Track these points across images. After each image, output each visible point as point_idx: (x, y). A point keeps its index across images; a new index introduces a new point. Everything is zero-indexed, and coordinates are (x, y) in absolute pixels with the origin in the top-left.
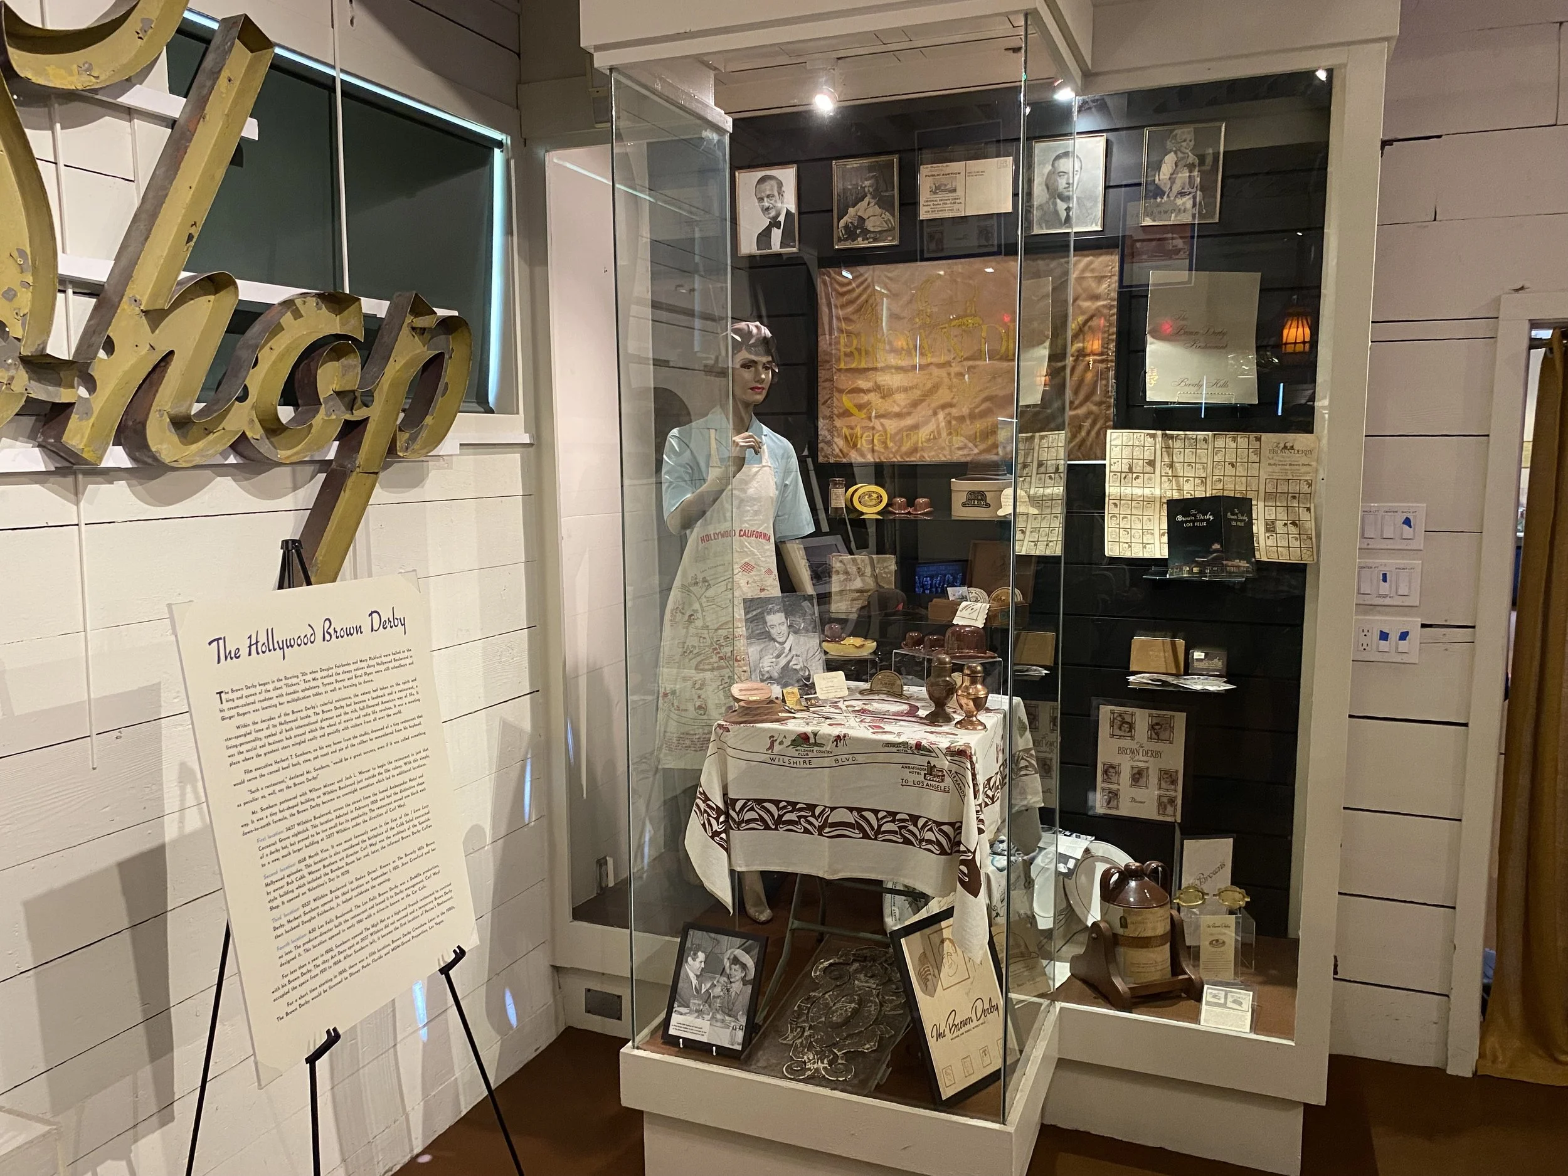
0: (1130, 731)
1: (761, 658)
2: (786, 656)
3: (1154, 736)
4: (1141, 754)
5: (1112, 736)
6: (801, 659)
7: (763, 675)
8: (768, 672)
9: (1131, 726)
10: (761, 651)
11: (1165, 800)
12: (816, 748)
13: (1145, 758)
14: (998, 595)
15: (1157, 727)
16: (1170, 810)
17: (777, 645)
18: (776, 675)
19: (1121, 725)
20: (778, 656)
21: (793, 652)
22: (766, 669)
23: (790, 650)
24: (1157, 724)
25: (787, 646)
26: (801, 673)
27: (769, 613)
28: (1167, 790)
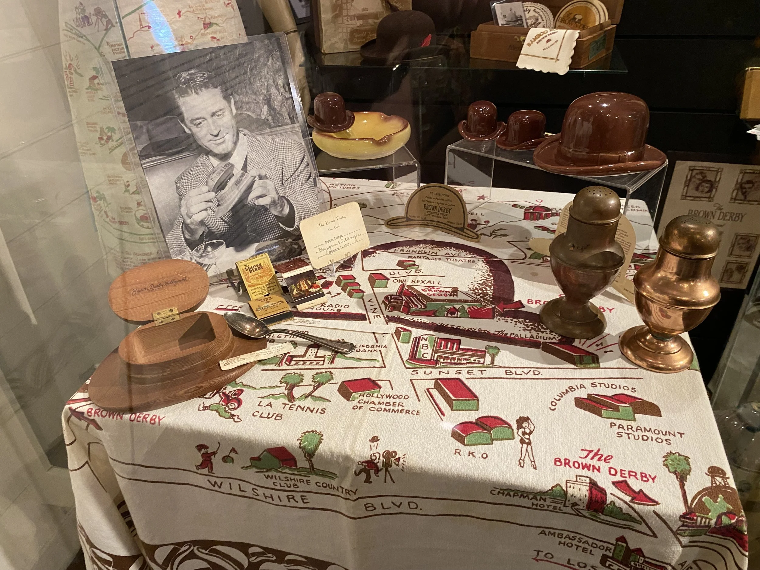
0: (710, 191)
1: (181, 197)
2: (237, 183)
3: (741, 196)
4: (717, 217)
5: (685, 197)
6: (270, 184)
7: (192, 232)
8: (202, 223)
9: (713, 186)
10: (180, 179)
11: (734, 267)
12: (314, 479)
13: (721, 222)
14: (569, 14)
15: (747, 186)
16: (736, 276)
17: (215, 162)
18: (220, 226)
19: (700, 184)
20: (220, 186)
21: (252, 172)
22: (198, 218)
23: (245, 168)
24: (748, 182)
25: (237, 160)
26: (275, 212)
27: (184, 93)
28: (740, 256)
